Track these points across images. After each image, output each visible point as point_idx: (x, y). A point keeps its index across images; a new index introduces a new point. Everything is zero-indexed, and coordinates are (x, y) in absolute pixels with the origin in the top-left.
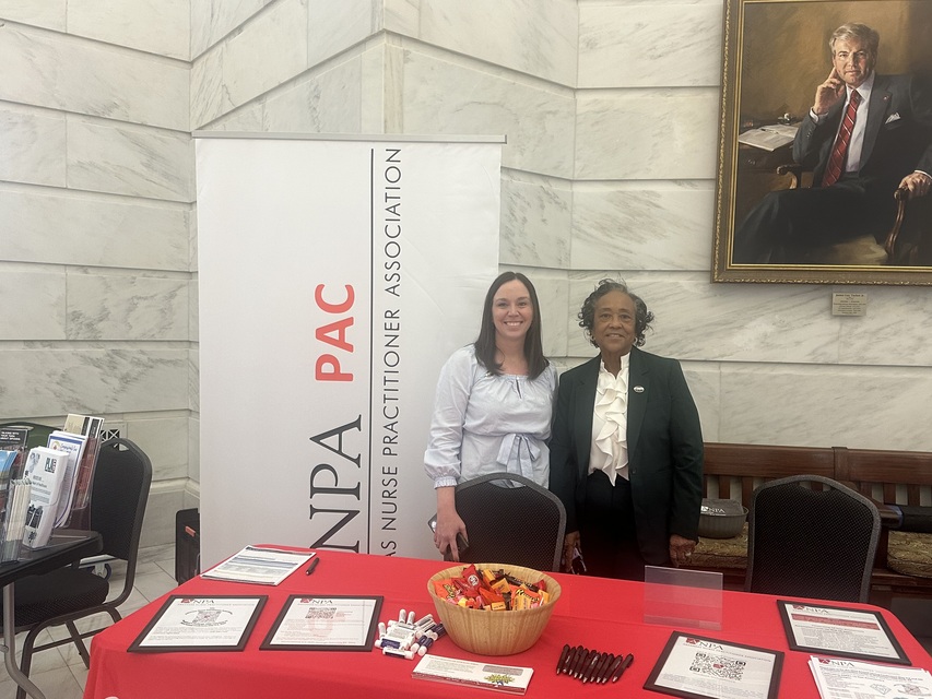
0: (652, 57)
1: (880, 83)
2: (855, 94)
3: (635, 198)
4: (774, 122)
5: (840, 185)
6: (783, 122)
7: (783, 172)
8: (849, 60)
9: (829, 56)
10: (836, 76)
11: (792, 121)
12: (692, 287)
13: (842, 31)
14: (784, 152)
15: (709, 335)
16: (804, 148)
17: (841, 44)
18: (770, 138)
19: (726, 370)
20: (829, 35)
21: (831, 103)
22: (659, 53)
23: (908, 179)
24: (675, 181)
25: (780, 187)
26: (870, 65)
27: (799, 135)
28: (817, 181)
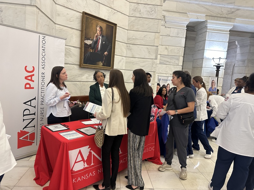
0: (70, 21)
1: (103, 37)
2: (100, 37)
3: (67, 49)
5: (98, 52)
6: (90, 40)
7: (90, 49)
8: (99, 31)
9: (97, 30)
10: (97, 34)
11: (92, 40)
12: (77, 67)
13: (98, 26)
14: (90, 45)
15: (79, 76)
16: (93, 45)
17: (98, 28)
19: (81, 83)
20: (97, 27)
21: (97, 38)
23: (105, 53)
24: (73, 47)
25: (90, 51)
26: (101, 33)
27: (93, 43)
28: (95, 51)
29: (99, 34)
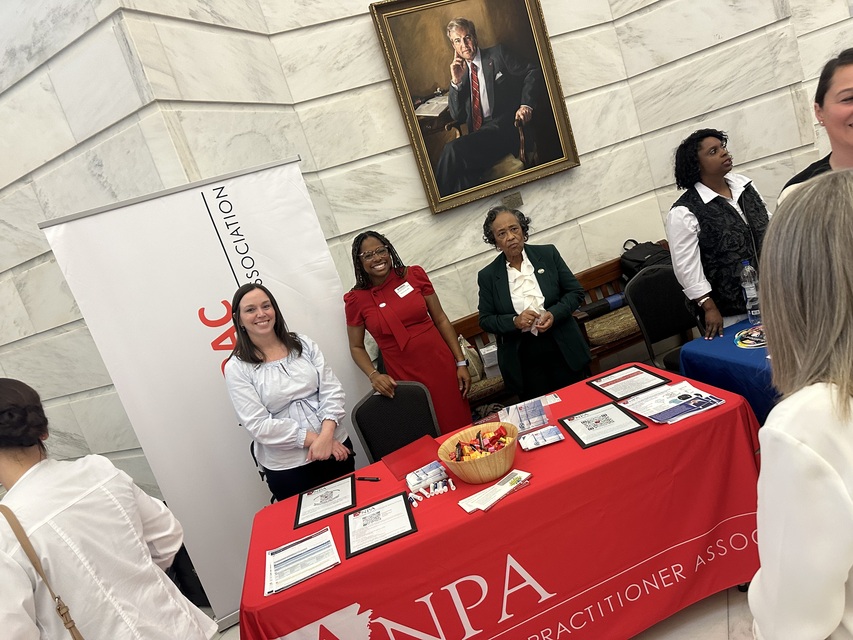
0: (338, 69)
1: (485, 55)
2: (473, 65)
3: (365, 172)
4: (433, 96)
5: (484, 127)
6: (438, 95)
7: (449, 128)
8: (462, 43)
9: (450, 43)
10: (459, 56)
11: (443, 93)
12: (422, 220)
13: (452, 26)
14: (445, 114)
15: (443, 248)
16: (456, 109)
17: (454, 34)
18: (434, 108)
19: (460, 267)
20: (445, 30)
21: (462, 75)
22: (342, 64)
23: (519, 113)
24: (385, 153)
25: (451, 139)
26: (475, 44)
27: (450, 101)
28: (471, 129)
29: (466, 55)
